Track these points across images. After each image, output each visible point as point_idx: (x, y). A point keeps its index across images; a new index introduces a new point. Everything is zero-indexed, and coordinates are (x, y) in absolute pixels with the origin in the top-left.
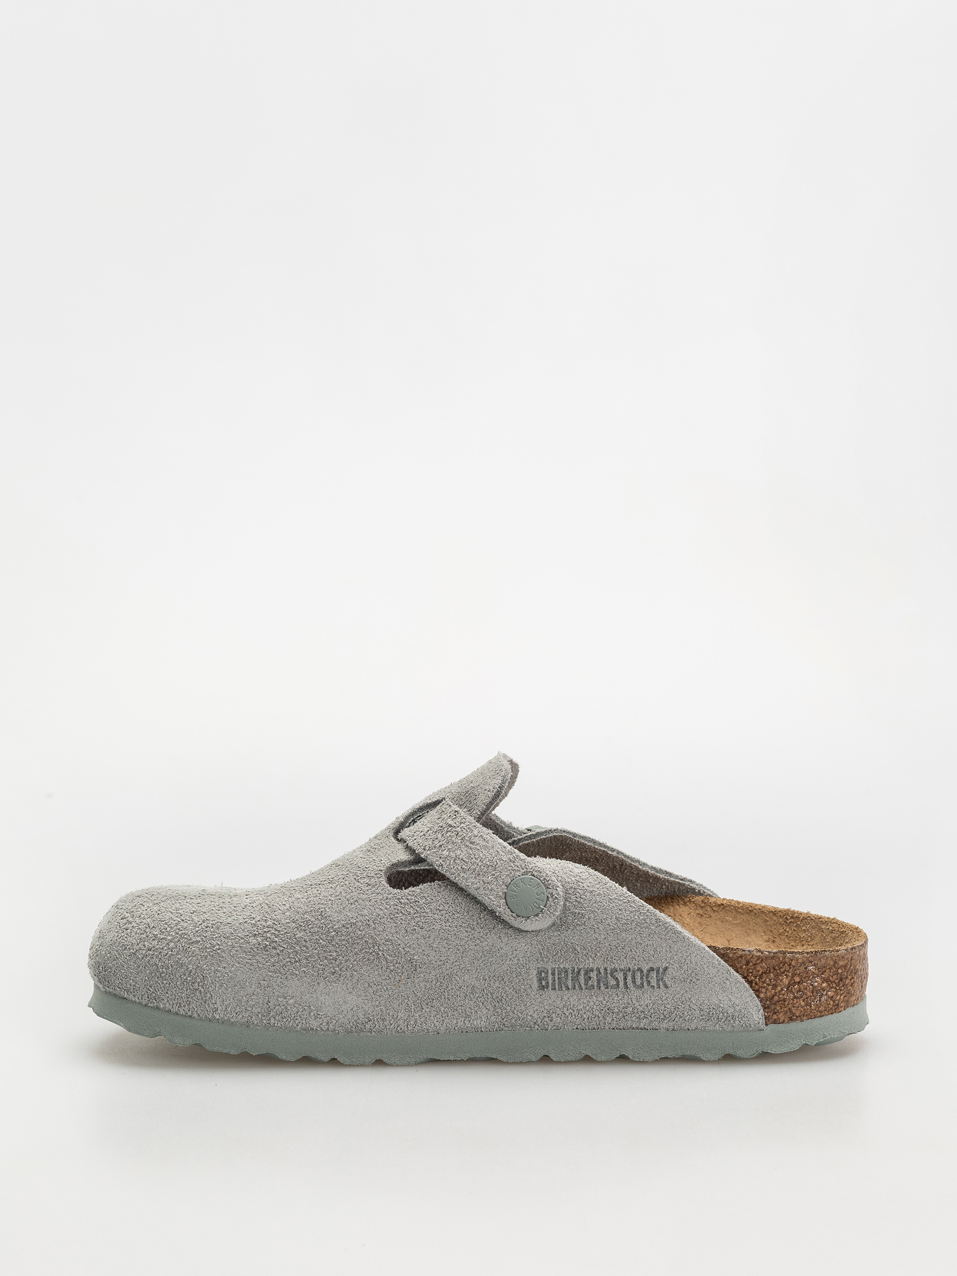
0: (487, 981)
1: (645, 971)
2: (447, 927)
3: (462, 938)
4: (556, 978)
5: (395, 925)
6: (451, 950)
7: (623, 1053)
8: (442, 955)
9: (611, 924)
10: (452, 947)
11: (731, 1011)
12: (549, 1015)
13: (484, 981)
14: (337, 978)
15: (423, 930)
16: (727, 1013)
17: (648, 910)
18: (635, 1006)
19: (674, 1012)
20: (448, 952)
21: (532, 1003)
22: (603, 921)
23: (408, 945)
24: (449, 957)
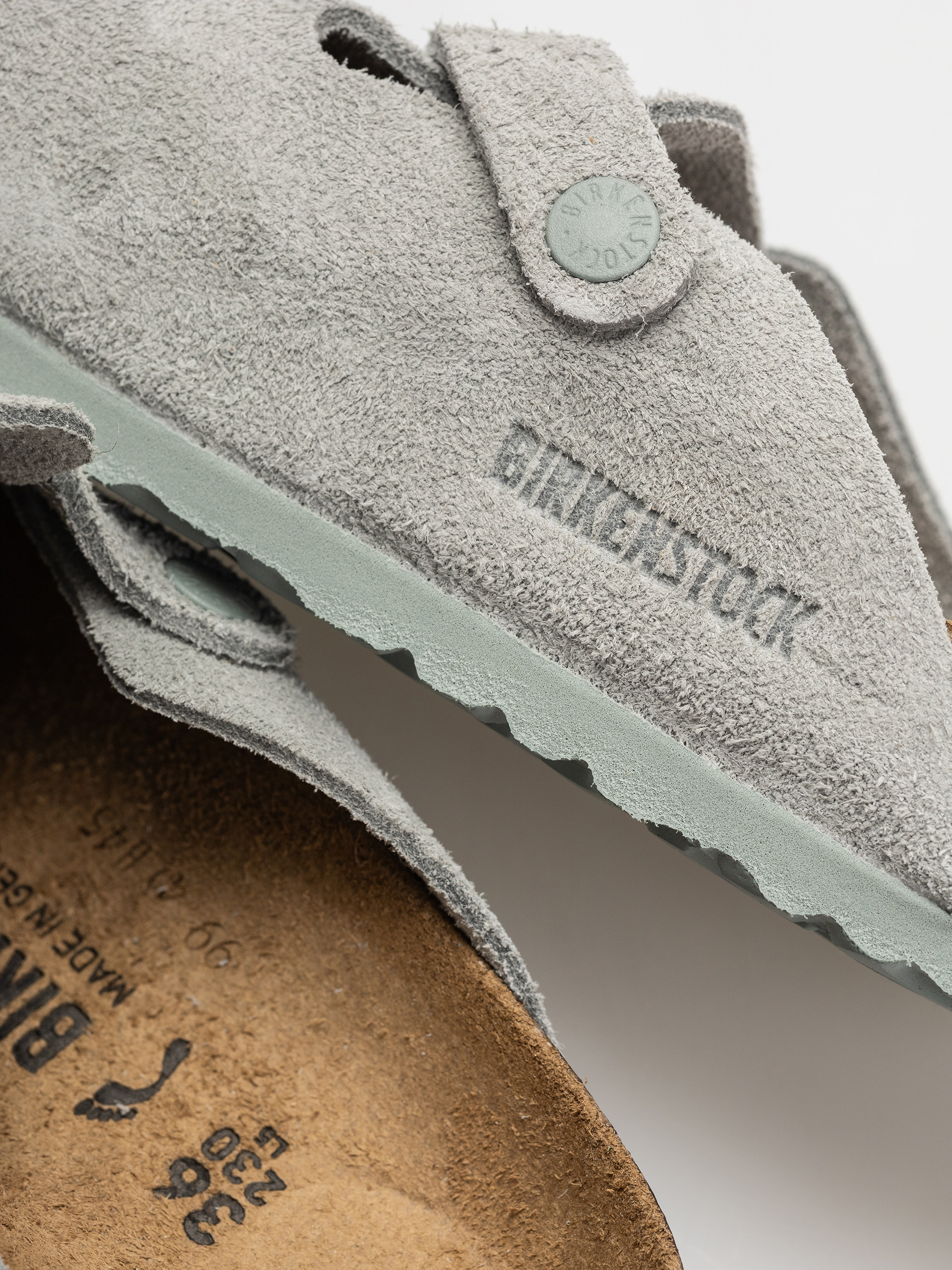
0: (384, 384)
1: (762, 583)
2: (377, 197)
3: (395, 239)
4: (546, 477)
5: (269, 122)
6: (352, 254)
7: (585, 758)
8: (324, 253)
9: (754, 413)
10: (358, 247)
11: (903, 810)
12: (473, 556)
13: (380, 380)
14: (64, 162)
15: (322, 171)
16: (889, 812)
17: (863, 440)
18: (685, 657)
19: (766, 728)
20: (342, 254)
21: (452, 500)
22: (741, 397)
23: (267, 182)
24: (337, 269)
